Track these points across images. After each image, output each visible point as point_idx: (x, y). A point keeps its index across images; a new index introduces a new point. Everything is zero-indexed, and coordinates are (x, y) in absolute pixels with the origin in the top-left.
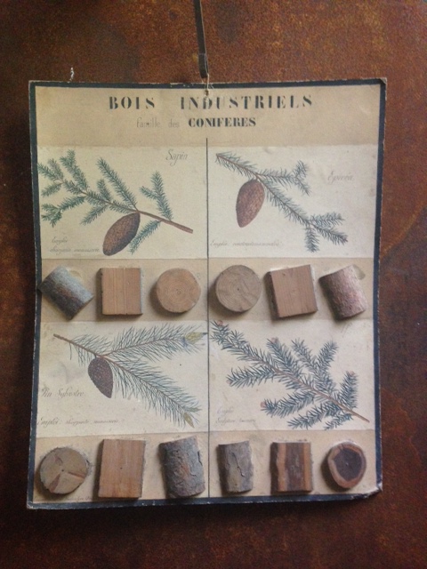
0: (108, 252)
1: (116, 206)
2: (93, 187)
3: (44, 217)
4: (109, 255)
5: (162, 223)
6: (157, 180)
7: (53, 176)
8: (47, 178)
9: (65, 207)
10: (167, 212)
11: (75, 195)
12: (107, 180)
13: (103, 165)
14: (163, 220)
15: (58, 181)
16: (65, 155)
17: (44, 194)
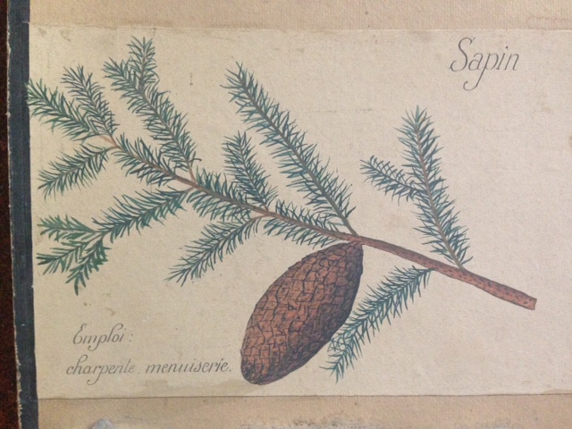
0: (256, 372)
1: (284, 219)
2: (212, 161)
3: (47, 259)
4: (261, 381)
5: (435, 276)
6: (419, 135)
7: (81, 123)
8: (60, 130)
9: (118, 225)
10: (451, 239)
11: (154, 188)
12: (256, 138)
13: (245, 88)
14: (437, 266)
15: (97, 142)
16: (122, 55)
17: (50, 183)
